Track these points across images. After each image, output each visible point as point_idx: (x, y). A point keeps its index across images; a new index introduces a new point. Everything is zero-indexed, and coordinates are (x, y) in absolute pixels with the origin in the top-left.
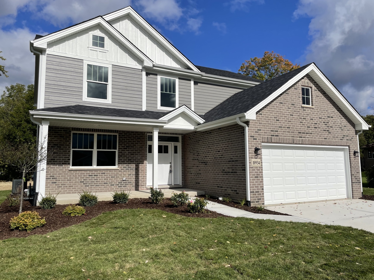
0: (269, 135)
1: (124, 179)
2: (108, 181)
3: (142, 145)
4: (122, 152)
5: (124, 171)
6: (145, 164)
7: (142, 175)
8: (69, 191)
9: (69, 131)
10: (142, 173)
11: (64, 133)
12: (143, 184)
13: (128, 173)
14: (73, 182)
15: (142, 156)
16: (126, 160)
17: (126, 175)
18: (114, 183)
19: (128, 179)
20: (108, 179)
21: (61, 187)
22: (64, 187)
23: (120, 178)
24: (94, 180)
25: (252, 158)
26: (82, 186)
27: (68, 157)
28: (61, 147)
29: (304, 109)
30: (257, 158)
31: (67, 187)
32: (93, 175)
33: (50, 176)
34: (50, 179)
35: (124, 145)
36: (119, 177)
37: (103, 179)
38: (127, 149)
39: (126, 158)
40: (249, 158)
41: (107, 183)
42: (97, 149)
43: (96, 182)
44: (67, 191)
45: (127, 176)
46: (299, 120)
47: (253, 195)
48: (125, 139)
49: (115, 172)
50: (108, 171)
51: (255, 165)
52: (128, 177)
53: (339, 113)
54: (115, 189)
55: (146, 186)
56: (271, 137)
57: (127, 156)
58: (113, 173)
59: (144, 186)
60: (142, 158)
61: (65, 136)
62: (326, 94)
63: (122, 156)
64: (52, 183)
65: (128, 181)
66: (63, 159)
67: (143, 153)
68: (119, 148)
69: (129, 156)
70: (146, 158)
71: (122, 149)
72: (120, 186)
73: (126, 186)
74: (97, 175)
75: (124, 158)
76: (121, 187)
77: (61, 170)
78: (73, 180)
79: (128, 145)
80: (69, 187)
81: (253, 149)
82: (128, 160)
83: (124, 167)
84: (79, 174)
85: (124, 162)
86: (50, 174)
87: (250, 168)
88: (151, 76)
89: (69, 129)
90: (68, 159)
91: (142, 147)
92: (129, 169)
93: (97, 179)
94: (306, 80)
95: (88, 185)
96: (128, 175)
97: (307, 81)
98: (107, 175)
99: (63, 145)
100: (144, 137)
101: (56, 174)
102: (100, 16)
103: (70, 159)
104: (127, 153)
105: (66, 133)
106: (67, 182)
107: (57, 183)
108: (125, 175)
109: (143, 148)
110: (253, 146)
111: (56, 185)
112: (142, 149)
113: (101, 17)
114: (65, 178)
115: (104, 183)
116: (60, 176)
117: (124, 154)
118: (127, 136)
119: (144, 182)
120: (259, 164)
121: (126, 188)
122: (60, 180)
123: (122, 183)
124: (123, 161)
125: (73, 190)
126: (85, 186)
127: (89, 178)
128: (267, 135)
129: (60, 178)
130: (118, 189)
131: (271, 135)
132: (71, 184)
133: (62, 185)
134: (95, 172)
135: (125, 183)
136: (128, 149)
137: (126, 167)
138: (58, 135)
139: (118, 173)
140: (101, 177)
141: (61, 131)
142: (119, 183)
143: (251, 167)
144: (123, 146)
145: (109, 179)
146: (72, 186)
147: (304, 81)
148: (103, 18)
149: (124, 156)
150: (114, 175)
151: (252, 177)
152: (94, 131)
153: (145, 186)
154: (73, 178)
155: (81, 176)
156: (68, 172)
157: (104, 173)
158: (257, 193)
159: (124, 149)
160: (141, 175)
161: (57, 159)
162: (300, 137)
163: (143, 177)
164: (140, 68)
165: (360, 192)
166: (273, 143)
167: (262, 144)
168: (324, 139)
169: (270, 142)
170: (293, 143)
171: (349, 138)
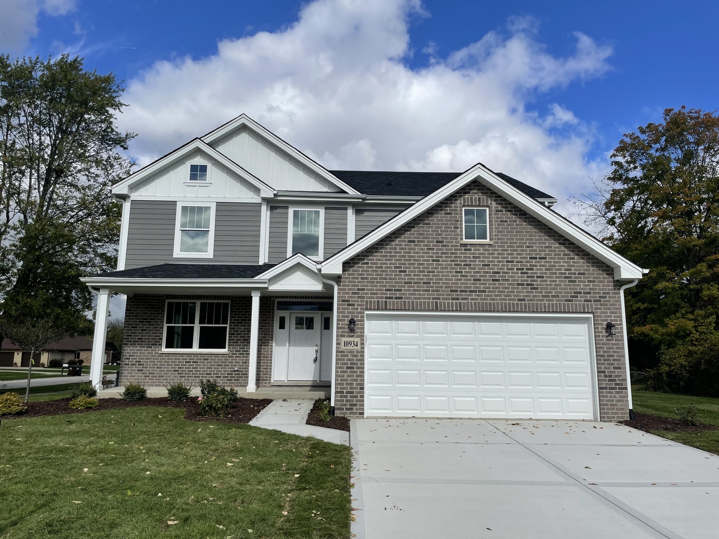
0: (382, 298)
1: (236, 369)
2: (212, 371)
3: (266, 317)
4: (234, 328)
5: (236, 357)
6: (270, 347)
7: (265, 363)
8: (158, 382)
9: (162, 300)
10: (264, 360)
11: (156, 303)
12: (266, 377)
13: (243, 360)
14: (164, 371)
15: (265, 334)
16: (241, 340)
17: (239, 363)
18: (221, 374)
19: (243, 368)
20: (212, 368)
21: (149, 376)
22: (152, 377)
23: (230, 367)
24: (193, 368)
25: (342, 336)
26: (175, 377)
27: (160, 336)
28: (151, 322)
29: (468, 248)
30: (353, 336)
31: (156, 377)
32: (192, 361)
33: (136, 362)
34: (136, 365)
35: (238, 317)
36: (228, 365)
37: (205, 368)
38: (242, 323)
39: (241, 337)
40: (337, 336)
41: (211, 374)
42: (200, 324)
43: (195, 371)
44: (156, 382)
45: (241, 364)
46: (454, 268)
47: (341, 397)
48: (239, 309)
49: (223, 358)
50: (212, 357)
51: (349, 348)
52: (243, 365)
53: (563, 248)
54: (223, 383)
55: (270, 380)
56: (386, 302)
57: (241, 334)
58: (220, 360)
59: (266, 380)
60: (265, 337)
61: (156, 307)
62: (528, 216)
63: (234, 334)
64: (138, 370)
65: (242, 371)
66: (152, 339)
67: (267, 329)
68: (230, 323)
69: (244, 334)
70: (272, 337)
71: (235, 323)
72: (229, 378)
73: (239, 380)
74: (197, 362)
75: (238, 337)
76: (232, 380)
77: (149, 353)
78: (164, 368)
79: (245, 317)
80: (159, 377)
81: (346, 322)
82: (243, 340)
83: (236, 351)
84: (172, 359)
85: (238, 342)
86: (136, 359)
87: (337, 352)
88: (279, 211)
89: (163, 297)
90: (159, 339)
91: (266, 320)
92: (244, 354)
93: (197, 368)
94: (476, 195)
95: (184, 375)
96: (243, 363)
97: (478, 197)
98: (212, 362)
99: (154, 319)
100: (270, 304)
101: (143, 359)
102: (197, 138)
103: (162, 339)
104: (243, 330)
105: (158, 302)
106: (157, 371)
107: (144, 372)
108: (237, 362)
109: (268, 321)
110: (348, 317)
111: (143, 373)
112: (265, 323)
113: (200, 139)
114: (154, 365)
115: (207, 374)
116: (147, 362)
117: (238, 331)
118: (243, 303)
119: (267, 374)
120: (357, 345)
121: (239, 383)
122: (147, 368)
123: (232, 374)
124: (235, 341)
125: (164, 381)
126: (180, 377)
127: (186, 365)
128: (377, 298)
129: (147, 365)
130: (226, 383)
131: (386, 298)
132: (161, 374)
133: (149, 373)
134: (195, 357)
135: (237, 374)
136: (244, 323)
137: (240, 351)
138: (148, 305)
139: (227, 360)
140: (203, 365)
141: (152, 300)
142: (228, 374)
143: (340, 350)
144: (236, 318)
145: (214, 368)
146: (163, 376)
147: (470, 197)
148: (202, 141)
149: (237, 334)
150: (221, 362)
151: (340, 368)
152: (196, 299)
153: (268, 382)
154: (164, 365)
155: (175, 362)
156: (158, 356)
157: (208, 359)
158: (348, 395)
159: (237, 323)
160: (263, 363)
161: (145, 339)
162: (453, 299)
163: (265, 367)
164: (259, 200)
165: (622, 409)
166: (390, 310)
167: (366, 312)
168: (519, 300)
169: (382, 310)
170: (437, 310)
171: (594, 297)
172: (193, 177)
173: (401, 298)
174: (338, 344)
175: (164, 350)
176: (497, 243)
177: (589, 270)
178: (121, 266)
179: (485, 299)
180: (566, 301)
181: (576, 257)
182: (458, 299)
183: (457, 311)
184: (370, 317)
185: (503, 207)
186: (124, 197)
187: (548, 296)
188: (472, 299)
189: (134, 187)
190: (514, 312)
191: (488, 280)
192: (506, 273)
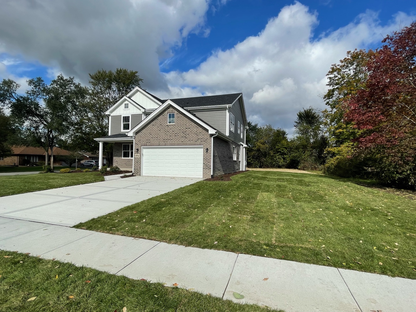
0: (145, 142)
8: (121, 167)
9: (121, 144)
24: (129, 163)
25: (135, 154)
26: (125, 165)
29: (169, 126)
30: (138, 154)
32: (129, 161)
34: (116, 162)
46: (164, 133)
51: (137, 157)
61: (120, 146)
66: (119, 155)
77: (118, 159)
78: (123, 163)
81: (136, 150)
86: (116, 160)
95: (127, 165)
97: (172, 110)
99: (119, 149)
103: (122, 155)
106: (121, 164)
107: (118, 164)
110: (137, 148)
114: (120, 162)
120: (139, 156)
125: (123, 167)
138: (118, 145)
147: (169, 110)
148: (126, 96)
151: (135, 162)
152: (129, 143)
155: (125, 161)
156: (121, 160)
158: (137, 170)
164: (142, 113)
165: (209, 175)
166: (147, 146)
167: (142, 147)
168: (182, 142)
169: (145, 146)
170: (159, 146)
171: (203, 140)
172: (125, 107)
173: (150, 142)
174: (134, 156)
175: (123, 158)
176: (176, 124)
177: (203, 131)
178: (109, 135)
179: (172, 142)
180: (195, 141)
181: (199, 127)
182: (165, 142)
183: (164, 146)
184: (144, 148)
185: (179, 112)
186: (109, 115)
187: (190, 140)
188: (169, 142)
189: (112, 112)
190: (180, 145)
191: (174, 136)
192: (178, 133)
